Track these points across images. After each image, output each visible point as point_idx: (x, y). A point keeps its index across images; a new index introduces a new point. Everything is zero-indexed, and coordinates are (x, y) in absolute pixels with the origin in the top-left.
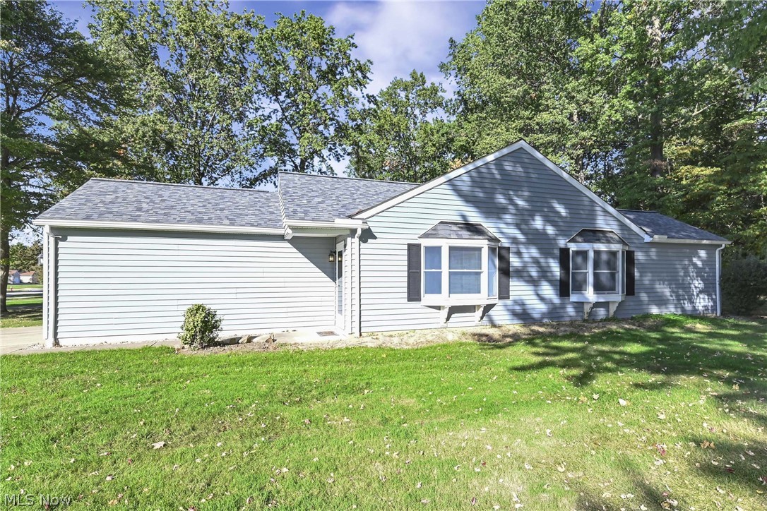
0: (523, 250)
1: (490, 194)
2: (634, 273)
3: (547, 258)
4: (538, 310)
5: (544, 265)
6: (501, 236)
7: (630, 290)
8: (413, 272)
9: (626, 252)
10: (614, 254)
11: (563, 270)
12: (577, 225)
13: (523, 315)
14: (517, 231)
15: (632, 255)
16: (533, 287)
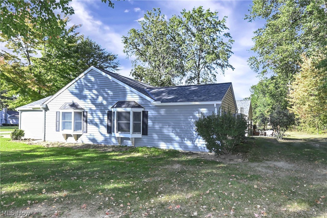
0: (94, 113)
2: (148, 123)
3: (103, 116)
4: (100, 139)
5: (102, 118)
6: (84, 107)
7: (145, 133)
8: (57, 121)
9: (143, 111)
10: (129, 113)
11: (109, 121)
12: (118, 99)
13: (93, 140)
14: (92, 104)
15: (146, 113)
16: (98, 129)
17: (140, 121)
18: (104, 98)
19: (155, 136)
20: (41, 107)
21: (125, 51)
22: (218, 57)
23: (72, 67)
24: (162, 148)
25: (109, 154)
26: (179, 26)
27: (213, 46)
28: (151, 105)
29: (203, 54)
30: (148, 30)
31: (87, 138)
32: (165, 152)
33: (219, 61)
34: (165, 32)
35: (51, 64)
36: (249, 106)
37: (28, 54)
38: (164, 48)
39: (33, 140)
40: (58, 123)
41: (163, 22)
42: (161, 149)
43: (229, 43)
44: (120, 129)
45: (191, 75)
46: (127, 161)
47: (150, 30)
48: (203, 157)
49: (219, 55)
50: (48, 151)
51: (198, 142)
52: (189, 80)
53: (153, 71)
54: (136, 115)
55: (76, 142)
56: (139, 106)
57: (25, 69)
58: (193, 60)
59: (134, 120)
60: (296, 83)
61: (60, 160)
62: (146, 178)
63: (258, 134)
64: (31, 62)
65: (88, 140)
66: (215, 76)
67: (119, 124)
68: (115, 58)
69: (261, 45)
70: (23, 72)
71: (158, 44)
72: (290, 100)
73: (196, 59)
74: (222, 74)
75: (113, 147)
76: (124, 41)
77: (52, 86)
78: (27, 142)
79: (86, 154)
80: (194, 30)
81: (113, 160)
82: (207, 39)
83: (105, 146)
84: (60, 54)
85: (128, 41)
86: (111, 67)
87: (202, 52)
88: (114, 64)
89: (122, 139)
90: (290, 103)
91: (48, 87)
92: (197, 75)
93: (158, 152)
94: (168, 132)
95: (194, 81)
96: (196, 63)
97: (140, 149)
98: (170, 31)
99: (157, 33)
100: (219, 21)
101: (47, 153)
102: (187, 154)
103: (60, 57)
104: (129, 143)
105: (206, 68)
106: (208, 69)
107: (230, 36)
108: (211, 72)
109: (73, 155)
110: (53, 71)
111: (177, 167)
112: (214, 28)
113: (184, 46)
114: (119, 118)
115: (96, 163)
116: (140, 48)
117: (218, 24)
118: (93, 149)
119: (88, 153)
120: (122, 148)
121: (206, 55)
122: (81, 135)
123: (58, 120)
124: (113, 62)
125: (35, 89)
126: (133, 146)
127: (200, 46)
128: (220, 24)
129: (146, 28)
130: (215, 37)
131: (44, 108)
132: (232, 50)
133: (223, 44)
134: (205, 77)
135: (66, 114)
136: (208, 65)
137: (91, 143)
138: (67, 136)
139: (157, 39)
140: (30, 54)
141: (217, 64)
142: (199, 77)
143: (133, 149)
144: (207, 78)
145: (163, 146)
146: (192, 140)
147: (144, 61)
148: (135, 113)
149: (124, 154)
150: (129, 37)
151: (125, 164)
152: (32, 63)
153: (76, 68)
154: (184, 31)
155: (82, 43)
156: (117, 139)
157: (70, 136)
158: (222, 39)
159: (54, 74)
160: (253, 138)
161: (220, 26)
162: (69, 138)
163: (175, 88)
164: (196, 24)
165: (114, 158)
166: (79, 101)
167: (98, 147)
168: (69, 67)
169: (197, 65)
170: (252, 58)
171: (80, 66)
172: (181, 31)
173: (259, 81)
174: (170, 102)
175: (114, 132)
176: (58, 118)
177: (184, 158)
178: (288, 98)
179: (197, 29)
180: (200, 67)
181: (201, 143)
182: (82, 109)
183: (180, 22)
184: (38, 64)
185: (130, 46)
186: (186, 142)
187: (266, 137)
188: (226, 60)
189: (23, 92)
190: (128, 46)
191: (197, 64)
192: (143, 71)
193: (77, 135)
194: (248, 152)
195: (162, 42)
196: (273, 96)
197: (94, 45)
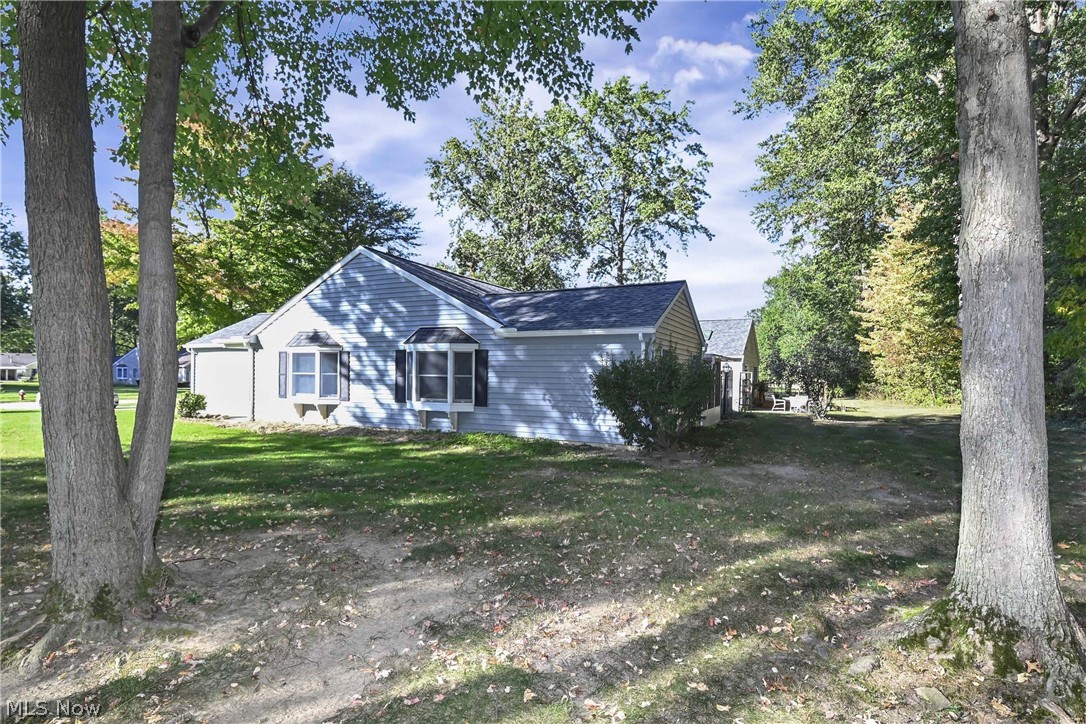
0: (363, 354)
1: (336, 303)
2: (487, 378)
3: (385, 361)
4: (377, 414)
5: (382, 368)
6: (343, 341)
7: (482, 400)
8: (282, 374)
9: (476, 351)
10: (444, 355)
11: (399, 374)
12: (418, 323)
13: (363, 418)
14: (358, 335)
15: (484, 355)
16: (372, 391)
17: (471, 374)
18: (387, 322)
19: (505, 409)
20: (245, 341)
21: (435, 195)
22: (669, 206)
23: (305, 240)
24: (520, 435)
25: (401, 448)
26: (570, 129)
27: (659, 177)
28: (493, 337)
29: (632, 200)
30: (491, 142)
31: (350, 414)
32: (525, 445)
33: (673, 217)
34: (535, 145)
35: (257, 236)
36: (747, 334)
37: (204, 212)
38: (533, 188)
39: (227, 418)
40: (282, 377)
41: (531, 118)
42: (519, 439)
43: (700, 169)
44: (425, 392)
45: (601, 255)
46: (441, 460)
47: (496, 140)
48: (613, 456)
49: (672, 202)
50: (268, 442)
51: (602, 423)
52: (596, 266)
53: (505, 245)
54: (461, 359)
55: (324, 422)
56: (467, 339)
57: (199, 248)
58: (605, 215)
59: (457, 371)
60: (880, 270)
61: (300, 458)
62: (481, 491)
63: (769, 405)
64: (211, 232)
65: (352, 418)
66: (663, 254)
67: (421, 382)
68: (409, 216)
69: (777, 178)
70: (194, 256)
71: (517, 178)
72: (865, 316)
73: (614, 211)
74: (681, 250)
75: (410, 432)
76: (431, 171)
77: (260, 288)
78: (214, 423)
79: (351, 447)
80: (609, 137)
81: (411, 458)
82: (644, 160)
83: (390, 432)
84: (278, 211)
85: (442, 171)
86: (399, 238)
87: (629, 194)
88: (407, 231)
89: (430, 415)
90: (864, 325)
91: (251, 291)
92: (617, 253)
93: (512, 444)
94: (536, 397)
95: (608, 268)
96: (613, 224)
97: (471, 437)
98: (548, 143)
99: (514, 149)
100: (674, 115)
101: (267, 445)
102: (577, 449)
103: (278, 218)
104: (445, 425)
105: (640, 236)
106: (647, 236)
107: (701, 152)
108: (653, 245)
109: (323, 449)
110: (261, 251)
111: (549, 472)
112: (661, 130)
113: (581, 180)
114: (421, 368)
115: (375, 464)
116: (470, 187)
117: (670, 121)
118: (365, 438)
119: (355, 446)
120: (428, 435)
121: (639, 201)
122: (336, 406)
123: (283, 372)
124: (404, 225)
125: (223, 296)
126: (455, 431)
127: (624, 179)
128: (675, 121)
129: (485, 137)
130: (663, 154)
131: (251, 345)
132: (706, 189)
133: (684, 173)
134: (638, 258)
135: (301, 358)
136: (647, 227)
137: (357, 424)
138: (305, 409)
139: (514, 162)
140: (208, 213)
141: (668, 223)
142: (622, 260)
143: (453, 438)
144: (644, 260)
145: (523, 431)
146: (589, 417)
147: (482, 219)
148: (457, 355)
149: (434, 447)
150: (442, 160)
151: (436, 467)
152: (215, 235)
153: (315, 244)
154: (581, 142)
155: (330, 180)
156: (418, 414)
157: (312, 407)
158: (681, 161)
159: (264, 261)
160: (752, 416)
161: (676, 127)
162: (308, 413)
163: (552, 295)
164: (613, 123)
165: (412, 455)
166: (331, 326)
167: (376, 433)
168: (298, 242)
169: (618, 228)
170: (763, 206)
171: (326, 237)
172: (575, 140)
173: (783, 265)
174: (538, 329)
175: (410, 399)
176: (283, 367)
177: (568, 457)
178: (860, 311)
179: (616, 135)
180: (624, 233)
181: (608, 423)
182: (338, 346)
183: (572, 120)
184: (229, 235)
185: (446, 181)
186: (575, 421)
187: (791, 412)
188: (691, 213)
189: (195, 305)
190: (441, 183)
191: (617, 224)
192: (479, 247)
193: (328, 406)
194: (723, 445)
195: (528, 171)
196: (820, 305)
197: (359, 185)
